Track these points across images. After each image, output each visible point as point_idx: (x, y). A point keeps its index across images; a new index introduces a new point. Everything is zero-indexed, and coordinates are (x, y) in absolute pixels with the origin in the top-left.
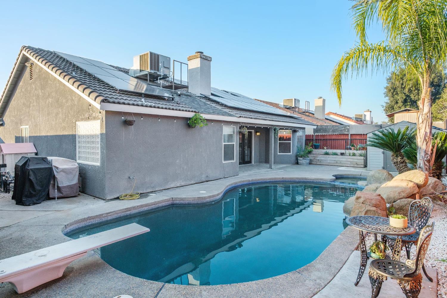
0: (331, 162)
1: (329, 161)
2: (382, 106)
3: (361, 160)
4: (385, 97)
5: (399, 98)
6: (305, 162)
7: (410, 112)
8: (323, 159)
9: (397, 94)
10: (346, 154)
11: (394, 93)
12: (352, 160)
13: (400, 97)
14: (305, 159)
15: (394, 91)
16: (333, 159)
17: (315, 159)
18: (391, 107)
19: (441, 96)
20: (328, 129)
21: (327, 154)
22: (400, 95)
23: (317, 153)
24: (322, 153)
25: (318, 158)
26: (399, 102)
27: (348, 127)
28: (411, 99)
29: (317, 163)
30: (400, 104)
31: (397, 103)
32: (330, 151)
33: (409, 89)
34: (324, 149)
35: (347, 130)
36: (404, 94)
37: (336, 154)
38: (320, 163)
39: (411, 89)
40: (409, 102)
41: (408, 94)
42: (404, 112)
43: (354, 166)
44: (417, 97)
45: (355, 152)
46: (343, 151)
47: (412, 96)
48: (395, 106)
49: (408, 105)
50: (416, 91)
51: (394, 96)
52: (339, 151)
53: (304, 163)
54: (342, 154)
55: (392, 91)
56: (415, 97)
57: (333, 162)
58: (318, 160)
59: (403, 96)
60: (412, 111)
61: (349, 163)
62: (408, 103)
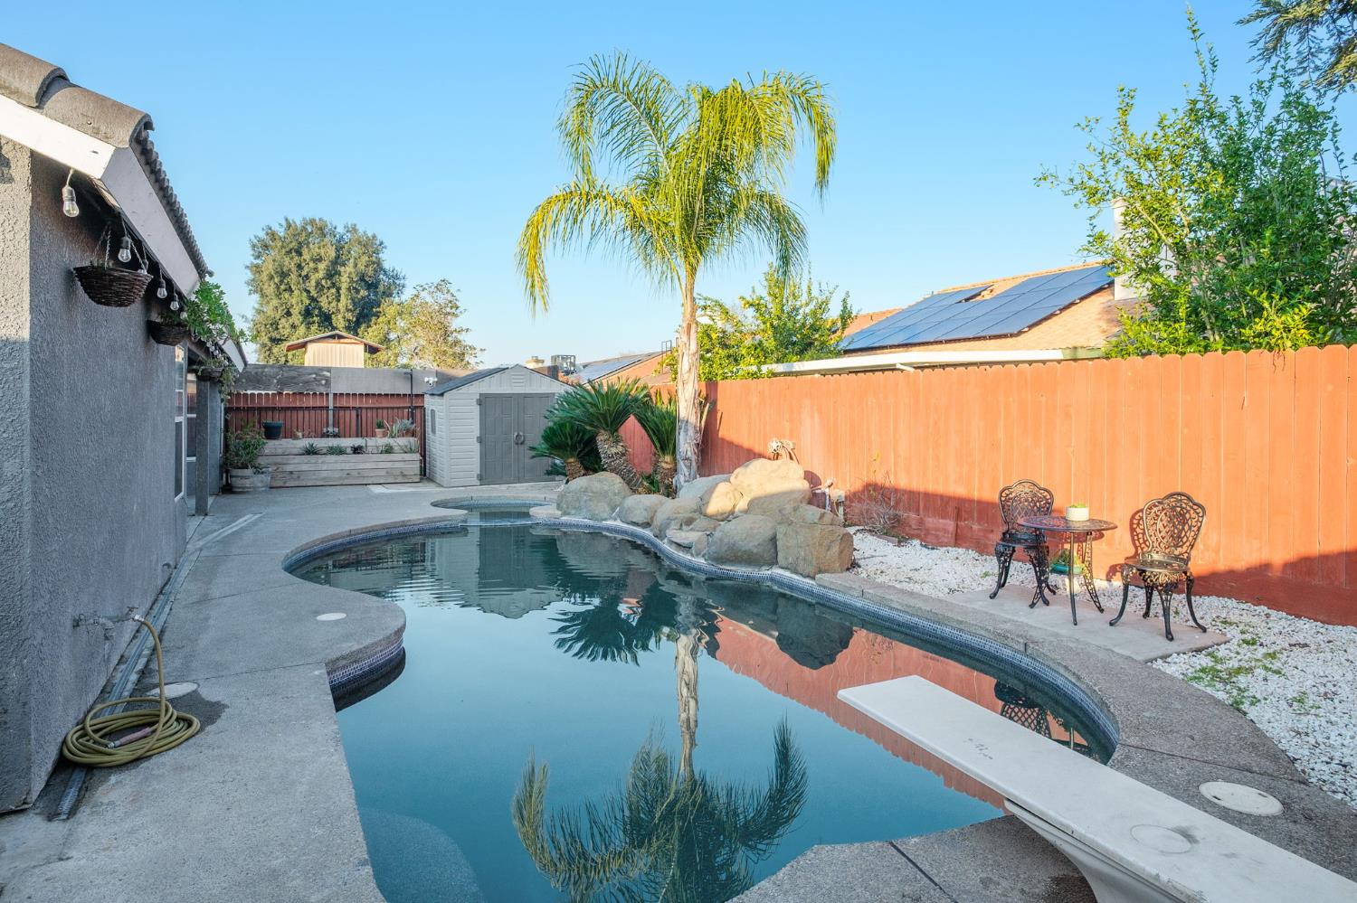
0: (330, 474)
1: (324, 474)
2: (243, 317)
3: (412, 463)
4: (250, 294)
5: (294, 301)
6: (262, 481)
7: (342, 341)
8: (305, 467)
9: (290, 290)
10: (369, 448)
11: (283, 287)
12: (389, 465)
13: (297, 301)
14: (262, 473)
15: (282, 282)
16: (339, 466)
17: (280, 469)
18: (272, 325)
19: (381, 310)
20: (264, 378)
21: (311, 451)
22: (296, 292)
23: (280, 451)
24: (296, 451)
25: (289, 468)
26: (295, 311)
27: (328, 374)
28: (320, 308)
29: (285, 483)
30: (296, 318)
31: (289, 314)
32: (321, 443)
33: (318, 283)
34: (296, 438)
35: (323, 382)
36: (305, 294)
37: (339, 451)
38: (297, 483)
39: (323, 282)
40: (317, 316)
41: (315, 296)
42: (331, 340)
43: (397, 481)
44: (334, 304)
45: (391, 441)
46: (358, 442)
47: (324, 302)
48: (283, 320)
49: (314, 322)
50: (334, 290)
51: (280, 294)
52: (347, 443)
53: (260, 485)
54: (357, 450)
55: (276, 280)
56: (330, 303)
57: (337, 475)
58: (291, 472)
59: (304, 299)
60: (346, 341)
61: (383, 473)
62: (315, 318)
